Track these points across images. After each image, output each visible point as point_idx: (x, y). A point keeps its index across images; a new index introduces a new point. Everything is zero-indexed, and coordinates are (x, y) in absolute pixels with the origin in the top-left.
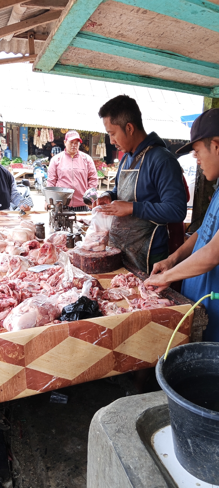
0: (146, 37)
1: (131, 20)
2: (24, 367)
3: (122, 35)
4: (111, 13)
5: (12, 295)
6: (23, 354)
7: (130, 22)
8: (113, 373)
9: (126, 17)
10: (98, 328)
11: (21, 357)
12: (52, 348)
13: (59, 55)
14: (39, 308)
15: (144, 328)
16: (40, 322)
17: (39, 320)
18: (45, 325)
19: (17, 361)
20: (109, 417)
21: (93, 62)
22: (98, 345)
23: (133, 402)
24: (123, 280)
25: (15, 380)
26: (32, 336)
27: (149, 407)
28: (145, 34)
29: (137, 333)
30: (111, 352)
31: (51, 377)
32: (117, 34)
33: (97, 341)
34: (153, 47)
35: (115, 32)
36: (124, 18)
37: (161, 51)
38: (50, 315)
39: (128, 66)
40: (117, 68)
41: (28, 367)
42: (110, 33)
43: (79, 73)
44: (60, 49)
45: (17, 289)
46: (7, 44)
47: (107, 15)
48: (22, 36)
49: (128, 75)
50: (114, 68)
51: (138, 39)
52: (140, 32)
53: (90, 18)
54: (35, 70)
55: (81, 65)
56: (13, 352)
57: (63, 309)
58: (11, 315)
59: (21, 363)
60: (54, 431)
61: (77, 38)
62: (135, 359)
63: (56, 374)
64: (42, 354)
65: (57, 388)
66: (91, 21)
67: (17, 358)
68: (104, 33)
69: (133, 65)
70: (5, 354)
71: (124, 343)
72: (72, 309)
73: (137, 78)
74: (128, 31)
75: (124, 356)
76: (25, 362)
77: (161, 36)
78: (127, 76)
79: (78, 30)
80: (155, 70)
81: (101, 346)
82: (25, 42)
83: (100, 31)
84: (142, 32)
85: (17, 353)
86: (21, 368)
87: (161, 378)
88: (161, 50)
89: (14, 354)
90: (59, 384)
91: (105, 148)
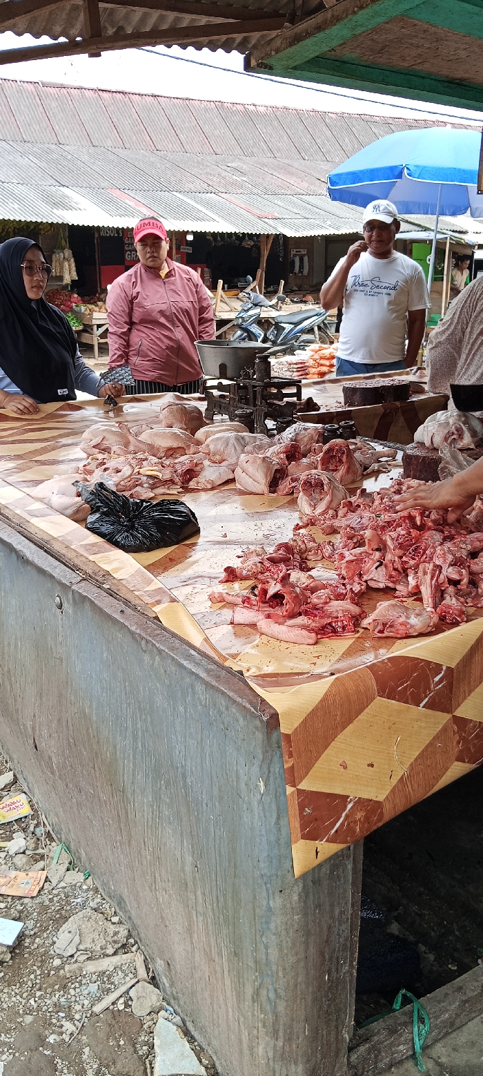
91: (72, 260)
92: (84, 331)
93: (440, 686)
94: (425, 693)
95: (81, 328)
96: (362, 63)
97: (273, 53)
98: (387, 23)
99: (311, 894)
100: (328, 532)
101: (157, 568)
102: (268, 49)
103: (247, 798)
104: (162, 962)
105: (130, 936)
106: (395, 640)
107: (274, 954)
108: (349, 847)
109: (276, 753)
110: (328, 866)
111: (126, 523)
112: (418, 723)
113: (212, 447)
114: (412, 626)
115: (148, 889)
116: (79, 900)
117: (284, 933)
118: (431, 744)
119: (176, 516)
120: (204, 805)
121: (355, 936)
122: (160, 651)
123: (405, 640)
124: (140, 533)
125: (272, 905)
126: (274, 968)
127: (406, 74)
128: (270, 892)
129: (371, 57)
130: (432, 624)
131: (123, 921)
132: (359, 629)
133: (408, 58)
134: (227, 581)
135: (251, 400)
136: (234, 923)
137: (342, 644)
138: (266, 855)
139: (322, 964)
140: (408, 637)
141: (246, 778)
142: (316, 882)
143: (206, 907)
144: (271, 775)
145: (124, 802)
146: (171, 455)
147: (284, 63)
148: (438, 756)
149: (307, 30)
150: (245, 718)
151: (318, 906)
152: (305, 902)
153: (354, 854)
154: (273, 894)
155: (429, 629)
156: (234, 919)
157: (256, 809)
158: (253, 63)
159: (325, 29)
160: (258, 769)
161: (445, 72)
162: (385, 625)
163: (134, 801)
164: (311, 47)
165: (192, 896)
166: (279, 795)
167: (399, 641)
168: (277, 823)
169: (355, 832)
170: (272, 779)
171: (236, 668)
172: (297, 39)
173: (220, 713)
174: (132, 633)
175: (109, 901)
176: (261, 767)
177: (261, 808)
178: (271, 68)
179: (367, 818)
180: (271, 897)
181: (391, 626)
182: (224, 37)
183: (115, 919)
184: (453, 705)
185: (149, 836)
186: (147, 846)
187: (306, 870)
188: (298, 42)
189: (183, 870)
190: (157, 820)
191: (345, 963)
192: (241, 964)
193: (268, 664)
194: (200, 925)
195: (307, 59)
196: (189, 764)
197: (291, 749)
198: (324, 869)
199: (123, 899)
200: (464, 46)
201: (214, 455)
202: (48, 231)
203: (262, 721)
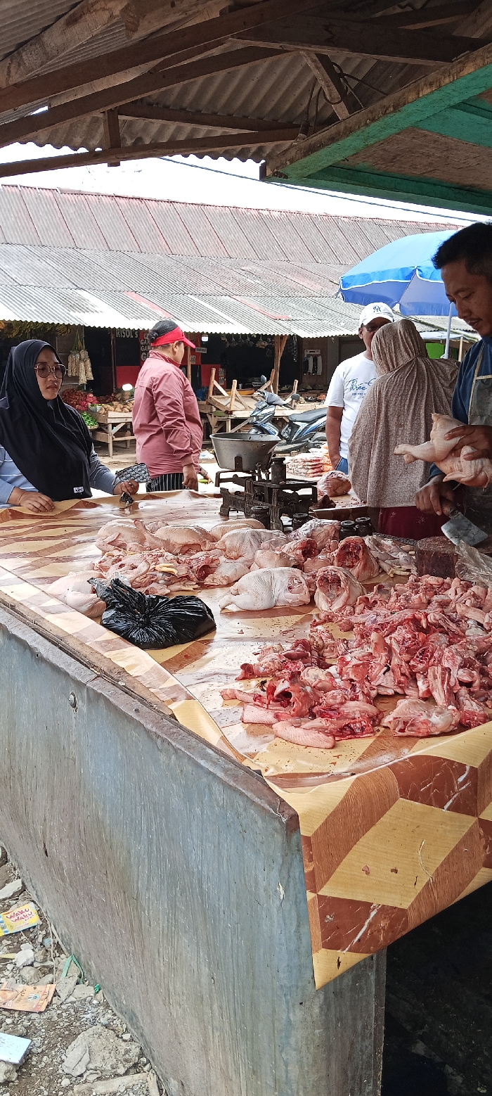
91: (88, 361)
92: (100, 429)
93: (464, 787)
94: (449, 794)
95: (96, 427)
96: (375, 172)
97: (288, 163)
98: (398, 134)
99: (333, 1006)
100: (345, 628)
101: (172, 665)
102: (283, 159)
103: (265, 905)
104: (176, 1082)
105: (142, 1055)
106: (416, 739)
107: (294, 1071)
108: (372, 957)
109: (296, 857)
110: (350, 977)
111: (141, 620)
112: (443, 826)
113: (227, 543)
114: (434, 725)
115: (161, 1003)
116: (88, 1016)
117: (304, 1048)
118: (457, 848)
119: (192, 612)
120: (222, 913)
121: (379, 1053)
122: (176, 750)
123: (427, 740)
124: (155, 630)
125: (292, 1019)
126: (294, 1086)
127: (417, 182)
128: (290, 1004)
129: (383, 166)
130: (453, 723)
131: (135, 1039)
132: (379, 728)
133: (419, 167)
134: (244, 679)
135: (267, 497)
136: (253, 1038)
137: (362, 744)
138: (286, 965)
139: (345, 1083)
140: (430, 736)
141: (265, 883)
142: (338, 994)
143: (223, 1021)
144: (291, 880)
145: (137, 910)
146: (186, 552)
147: (299, 172)
148: (464, 861)
149: (320, 142)
150: (263, 820)
151: (340, 1019)
152: (326, 1015)
153: (378, 964)
154: (293, 1006)
155: (452, 728)
156: (252, 1033)
157: (275, 916)
158: (269, 172)
159: (338, 140)
160: (277, 874)
161: (456, 179)
162: (405, 723)
163: (149, 907)
164: (324, 158)
165: (207, 1010)
166: (299, 901)
167: (421, 740)
168: (297, 931)
169: (379, 941)
170: (291, 884)
171: (254, 768)
172: (311, 149)
173: (238, 815)
174: (148, 732)
175: (120, 1016)
176: (280, 871)
177: (281, 915)
178: (286, 177)
179: (391, 926)
180: (291, 1010)
181: (412, 725)
182: (239, 148)
183: (127, 1036)
184: (479, 808)
185: (165, 945)
186: (161, 954)
187: (328, 980)
188: (312, 152)
189: (199, 982)
190: (173, 928)
191: (369, 1082)
192: (259, 1083)
193: (287, 764)
194: (216, 1041)
195: (320, 169)
196: (205, 869)
197: (311, 853)
198: (345, 981)
199: (135, 1015)
200: (472, 155)
201: (231, 551)
202: (65, 333)
203: (281, 822)
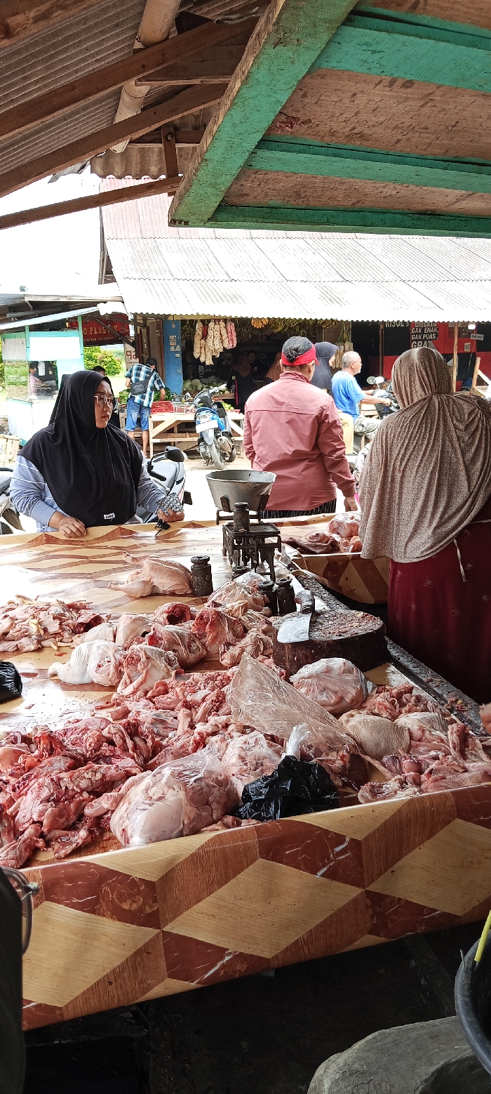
0: (418, 133)
1: (378, 103)
2: (158, 931)
3: (361, 136)
4: (330, 94)
5: (133, 751)
6: (155, 900)
7: (377, 108)
8: (369, 940)
9: (365, 98)
10: (328, 839)
11: (151, 907)
12: (221, 886)
13: (223, 189)
14: (188, 790)
15: (438, 834)
16: (190, 824)
17: (189, 818)
18: (205, 829)
19: (142, 917)
20: (349, 1086)
21: (303, 195)
22: (328, 877)
23: (409, 1045)
24: (387, 704)
25: (139, 959)
26: (173, 859)
27: (446, 1060)
28: (414, 128)
29: (422, 846)
30: (362, 893)
31: (221, 951)
32: (349, 135)
33: (325, 869)
34: (435, 154)
35: (345, 131)
36: (361, 100)
37: (457, 160)
38: (214, 806)
39: (382, 195)
40: (358, 202)
41: (167, 929)
42: (332, 133)
43: (271, 221)
44: (223, 179)
45: (142, 734)
46: (118, 159)
47: (322, 98)
48: (148, 138)
49: (384, 213)
50: (351, 203)
51: (398, 141)
52: (401, 125)
53: (284, 107)
54: (173, 222)
55: (275, 202)
56: (132, 897)
57: (245, 790)
58: (126, 805)
59: (152, 920)
60: (244, 1046)
61: (259, 152)
62: (420, 909)
63: (233, 946)
64: (199, 900)
65: (237, 976)
66: (285, 115)
67: (141, 910)
68: (319, 136)
69: (394, 193)
70: (115, 902)
71: (393, 871)
72: (264, 791)
73: (406, 218)
74: (374, 126)
75: (394, 901)
76: (161, 918)
77: (452, 129)
78: (382, 216)
79: (259, 137)
80: (447, 199)
81: (336, 880)
82: (156, 150)
83: (310, 131)
84: (406, 124)
85: (141, 898)
86: (151, 932)
87: (467, 1015)
88: (455, 157)
89: (134, 901)
90: (241, 967)
202: (330, 325)
